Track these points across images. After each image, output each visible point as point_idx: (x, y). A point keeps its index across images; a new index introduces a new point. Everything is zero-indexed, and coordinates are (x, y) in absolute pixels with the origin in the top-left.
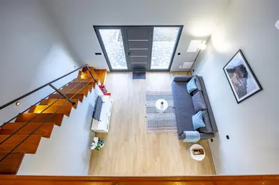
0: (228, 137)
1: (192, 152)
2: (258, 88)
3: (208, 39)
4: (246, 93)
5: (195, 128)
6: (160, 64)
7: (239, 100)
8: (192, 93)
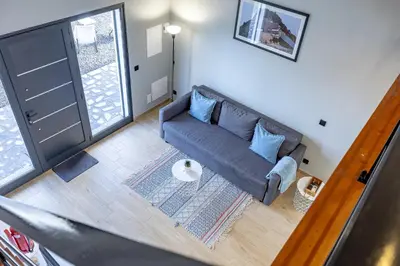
0: (323, 123)
1: (307, 195)
2: (304, 18)
3: (171, 17)
4: (295, 38)
5: (273, 160)
6: (101, 121)
7: (293, 56)
8: (214, 120)
